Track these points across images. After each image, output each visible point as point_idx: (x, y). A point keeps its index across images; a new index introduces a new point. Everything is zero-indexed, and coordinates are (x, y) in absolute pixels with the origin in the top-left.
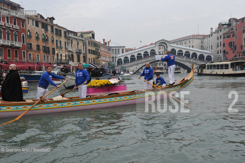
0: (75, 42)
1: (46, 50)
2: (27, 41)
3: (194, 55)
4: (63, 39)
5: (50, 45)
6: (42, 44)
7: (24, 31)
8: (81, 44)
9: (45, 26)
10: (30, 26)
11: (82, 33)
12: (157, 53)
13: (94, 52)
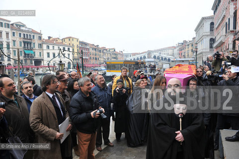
0: (106, 54)
1: (96, 59)
2: (90, 56)
3: (165, 59)
4: (102, 54)
5: (97, 57)
6: (94, 57)
7: (89, 52)
8: (109, 55)
9: (95, 49)
10: (91, 50)
11: (110, 49)
12: (147, 57)
13: (115, 58)
